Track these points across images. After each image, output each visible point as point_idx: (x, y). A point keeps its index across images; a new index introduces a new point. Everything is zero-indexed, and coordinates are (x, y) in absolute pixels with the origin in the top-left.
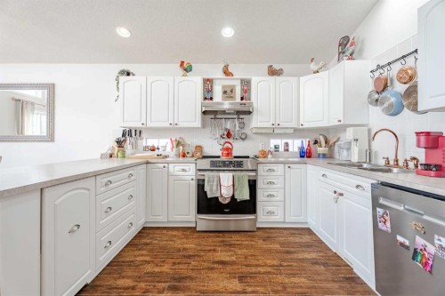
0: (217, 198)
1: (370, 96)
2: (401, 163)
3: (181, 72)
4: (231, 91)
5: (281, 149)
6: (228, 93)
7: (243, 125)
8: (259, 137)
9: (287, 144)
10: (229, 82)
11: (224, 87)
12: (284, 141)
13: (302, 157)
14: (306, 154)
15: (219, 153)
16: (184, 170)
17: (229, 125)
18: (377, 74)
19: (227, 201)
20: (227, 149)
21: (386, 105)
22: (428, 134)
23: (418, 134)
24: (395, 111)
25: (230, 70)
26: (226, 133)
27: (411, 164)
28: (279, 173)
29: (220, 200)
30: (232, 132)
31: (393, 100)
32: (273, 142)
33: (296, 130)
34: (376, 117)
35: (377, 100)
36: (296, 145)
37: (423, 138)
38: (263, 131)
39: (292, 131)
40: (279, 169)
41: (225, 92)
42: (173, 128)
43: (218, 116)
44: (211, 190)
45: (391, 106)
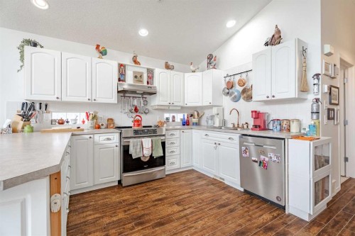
0: (139, 158)
1: (223, 91)
2: (240, 126)
3: (98, 54)
4: (141, 77)
5: (171, 120)
6: (137, 77)
7: (146, 103)
8: (157, 112)
9: (174, 117)
10: (138, 69)
11: (134, 72)
12: (172, 115)
13: (183, 125)
14: (186, 123)
15: (131, 124)
16: (109, 139)
17: (136, 102)
18: (228, 79)
19: (147, 159)
20: (138, 121)
21: (233, 96)
22: (256, 112)
23: (252, 112)
24: (236, 100)
25: (138, 60)
26: (134, 109)
27: (245, 126)
28: (177, 136)
29: (142, 159)
30: (138, 108)
31: (236, 94)
32: (166, 115)
33: (182, 108)
34: (227, 102)
35: (228, 93)
36: (179, 117)
37: (254, 113)
38: (162, 108)
39: (179, 108)
40: (177, 133)
41: (136, 77)
42: (92, 103)
43: (127, 95)
44: (136, 152)
45: (235, 97)
